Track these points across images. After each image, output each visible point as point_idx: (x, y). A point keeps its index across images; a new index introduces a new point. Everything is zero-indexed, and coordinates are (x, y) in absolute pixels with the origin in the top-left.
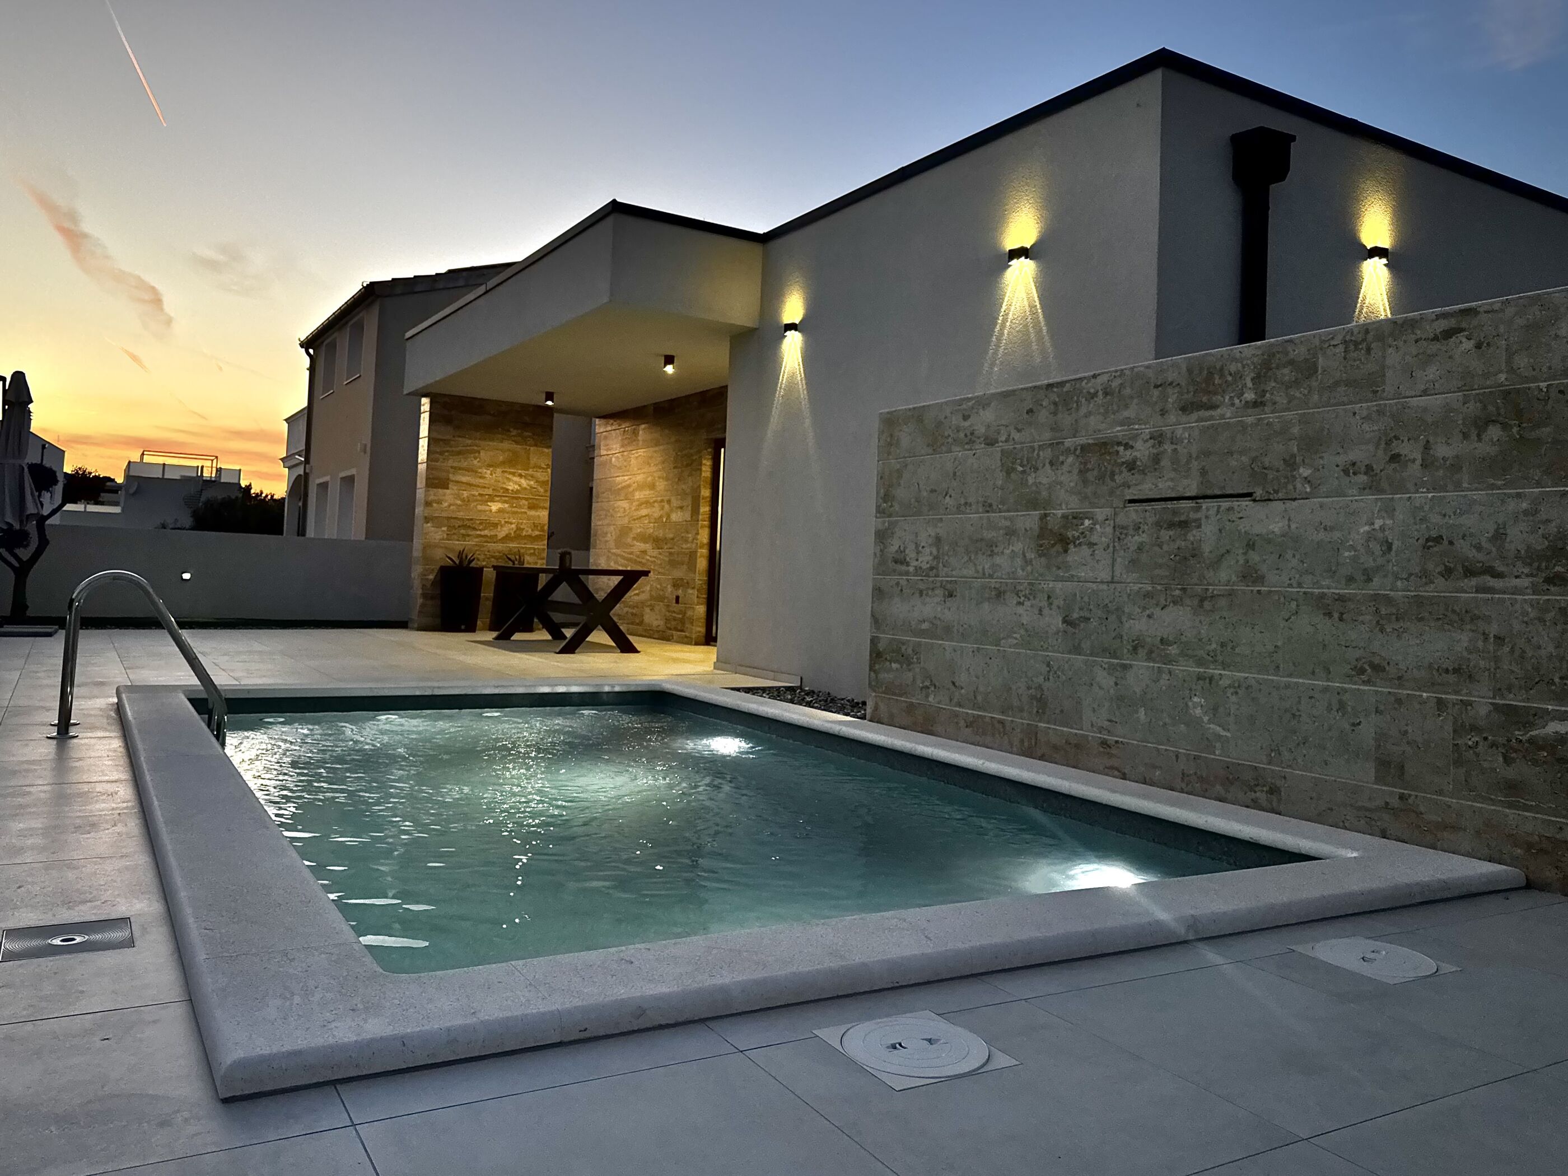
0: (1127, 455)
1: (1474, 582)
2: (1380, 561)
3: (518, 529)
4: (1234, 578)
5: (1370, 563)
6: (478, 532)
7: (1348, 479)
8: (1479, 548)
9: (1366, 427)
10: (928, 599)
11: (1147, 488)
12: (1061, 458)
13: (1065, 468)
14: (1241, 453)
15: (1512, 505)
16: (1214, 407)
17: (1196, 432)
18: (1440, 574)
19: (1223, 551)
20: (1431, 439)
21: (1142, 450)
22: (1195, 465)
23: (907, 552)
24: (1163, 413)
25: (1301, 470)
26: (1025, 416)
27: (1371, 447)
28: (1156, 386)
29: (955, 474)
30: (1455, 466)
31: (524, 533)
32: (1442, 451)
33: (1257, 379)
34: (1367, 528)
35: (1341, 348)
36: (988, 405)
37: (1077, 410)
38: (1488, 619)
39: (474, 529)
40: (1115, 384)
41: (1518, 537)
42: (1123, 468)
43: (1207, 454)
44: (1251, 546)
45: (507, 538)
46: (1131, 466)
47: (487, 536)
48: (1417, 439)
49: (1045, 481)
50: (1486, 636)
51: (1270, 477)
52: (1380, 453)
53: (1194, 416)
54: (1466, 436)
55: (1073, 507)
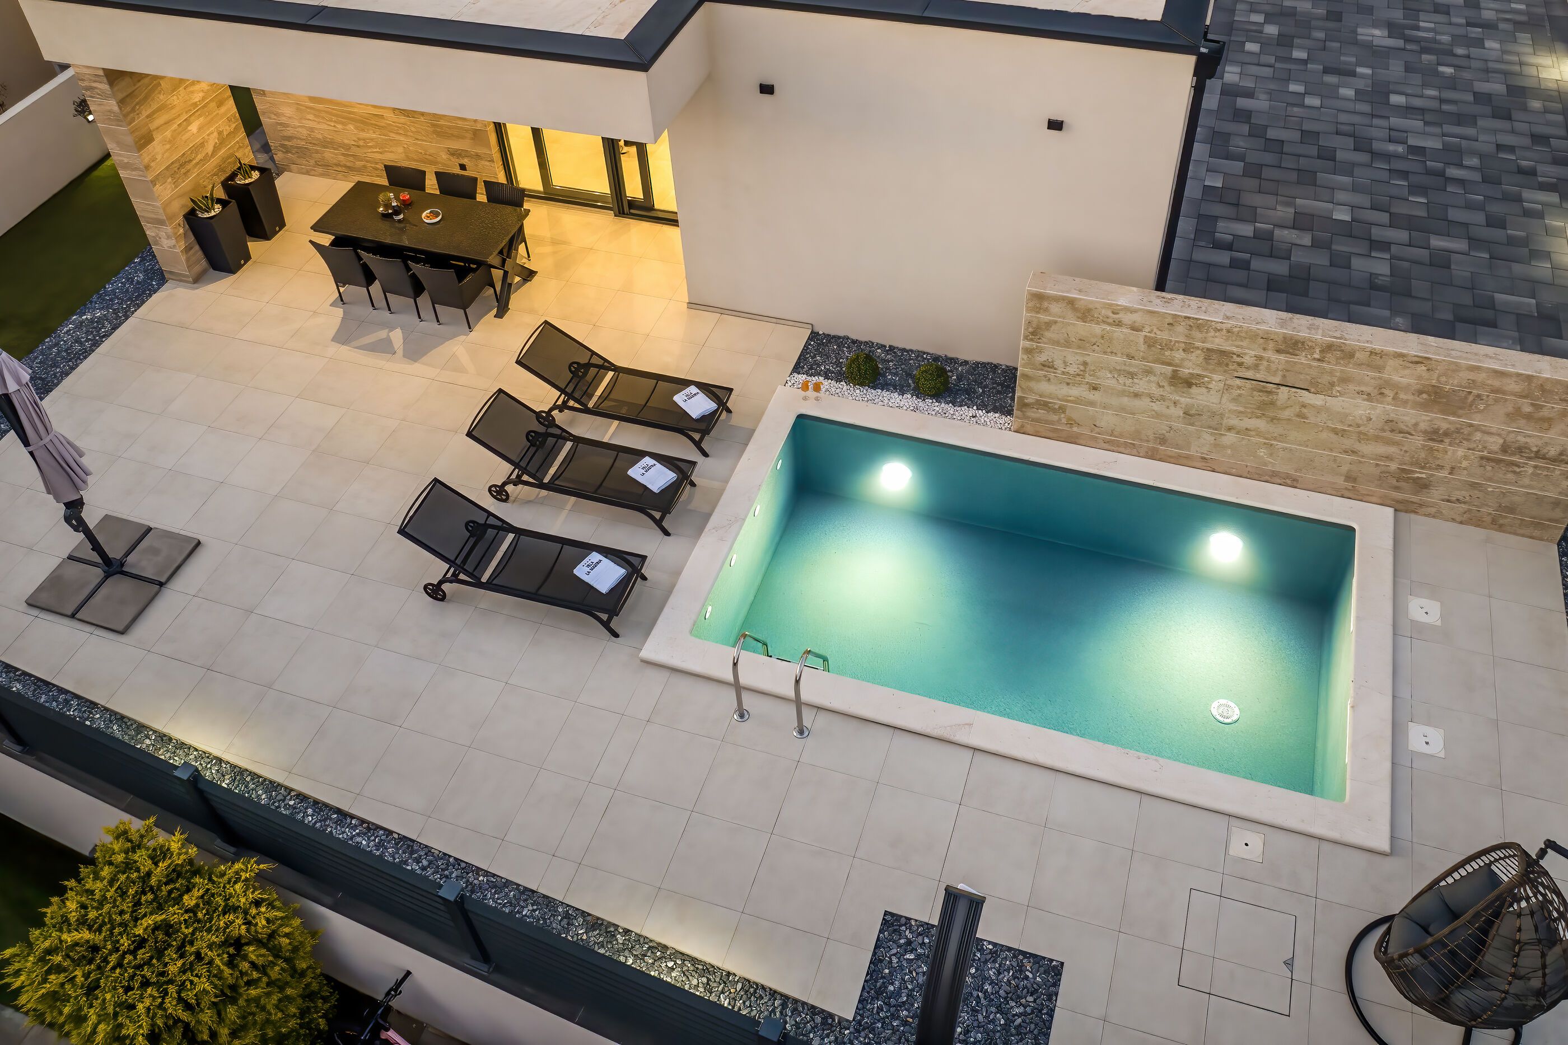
0: (1238, 359)
1: (1402, 435)
2: (1365, 423)
3: (220, 133)
4: (1292, 415)
5: (1360, 423)
6: (194, 162)
7: (1358, 396)
8: (1407, 426)
9: (1372, 381)
10: (1074, 388)
11: (1249, 374)
12: (1192, 350)
13: (1193, 354)
14: (1307, 374)
15: (1423, 417)
16: (1296, 355)
17: (1283, 361)
18: (1390, 431)
19: (1288, 405)
20: (1399, 392)
21: (1248, 360)
22: (1281, 373)
23: (1055, 363)
24: (1264, 349)
25: (1336, 387)
26: (1166, 325)
27: (1372, 388)
28: (1262, 338)
30: (1406, 402)
31: (225, 134)
32: (1402, 396)
34: (1362, 412)
35: (1369, 353)
36: (1135, 312)
37: (1207, 333)
38: (1403, 446)
41: (1422, 426)
42: (1234, 364)
43: (1288, 371)
44: (1304, 406)
45: (216, 149)
46: (1240, 364)
47: (201, 160)
48: (1392, 390)
49: (1177, 356)
50: (1401, 450)
52: (1376, 391)
53: (1284, 356)
54: (1413, 394)
55: (1197, 371)
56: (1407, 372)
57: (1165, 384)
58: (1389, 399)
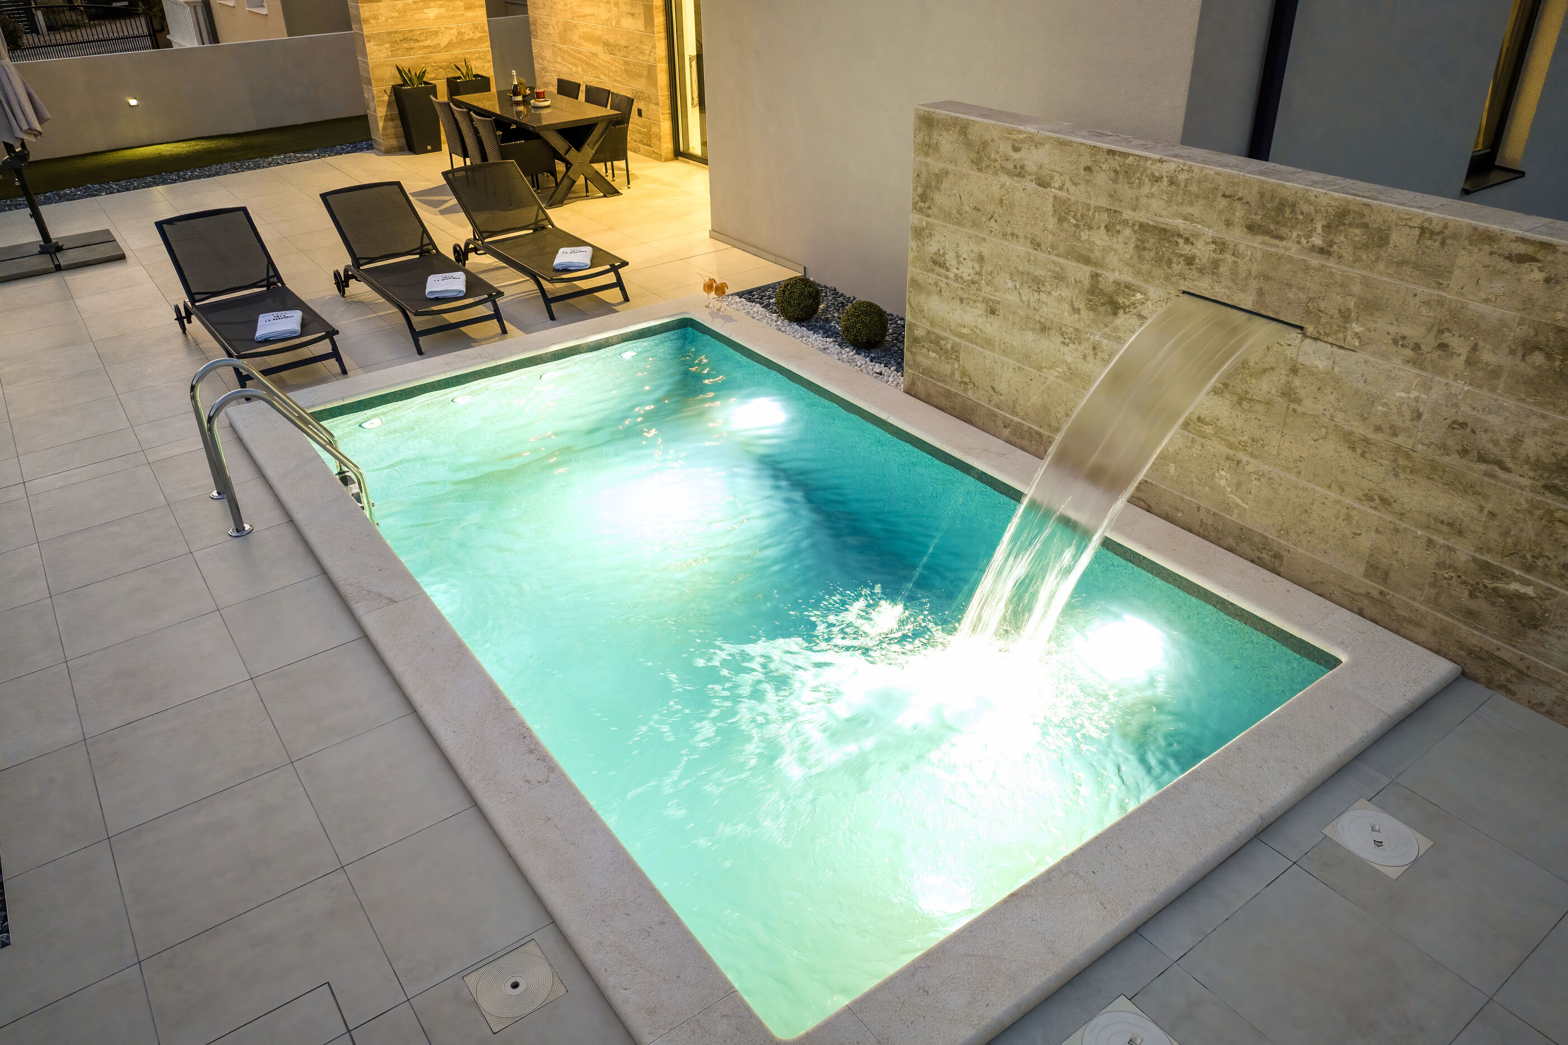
0: (1186, 249)
1: (1484, 467)
2: (1408, 423)
3: (460, 33)
4: (1274, 391)
5: (1399, 423)
6: (422, 44)
7: (1395, 349)
8: (1496, 443)
9: (1424, 311)
10: (968, 308)
11: (1203, 285)
12: (1118, 227)
13: (1121, 238)
14: (1301, 288)
15: (1534, 421)
16: (1280, 238)
17: (1259, 254)
18: (1458, 452)
19: (1267, 366)
20: (1481, 343)
21: (1202, 251)
22: (1254, 284)
23: (947, 257)
24: (1228, 224)
25: (1354, 325)
26: (1082, 172)
27: (1423, 330)
28: (1224, 196)
29: (1001, 201)
30: (1495, 373)
31: (466, 37)
32: (1486, 356)
33: (1328, 228)
34: (1403, 394)
35: (1417, 232)
36: (1042, 144)
37: (1139, 186)
38: (1486, 497)
39: (417, 41)
40: (1182, 177)
41: (1531, 447)
42: (1181, 259)
43: (1267, 278)
44: (1294, 370)
45: (450, 45)
46: (1190, 261)
47: (429, 46)
48: (1467, 338)
49: (1098, 242)
50: (1481, 509)
51: (1323, 320)
52: (1431, 337)
53: (1260, 238)
54: (1512, 352)
55: (1127, 277)
56: (1498, 286)
57: (1082, 306)
58: (1459, 362)
